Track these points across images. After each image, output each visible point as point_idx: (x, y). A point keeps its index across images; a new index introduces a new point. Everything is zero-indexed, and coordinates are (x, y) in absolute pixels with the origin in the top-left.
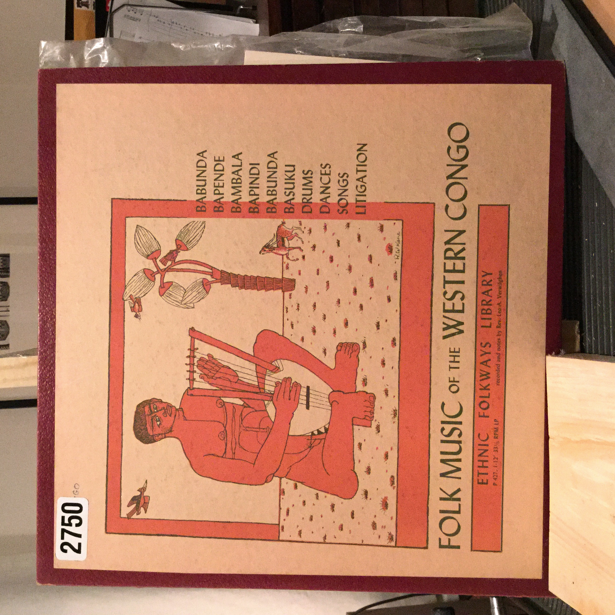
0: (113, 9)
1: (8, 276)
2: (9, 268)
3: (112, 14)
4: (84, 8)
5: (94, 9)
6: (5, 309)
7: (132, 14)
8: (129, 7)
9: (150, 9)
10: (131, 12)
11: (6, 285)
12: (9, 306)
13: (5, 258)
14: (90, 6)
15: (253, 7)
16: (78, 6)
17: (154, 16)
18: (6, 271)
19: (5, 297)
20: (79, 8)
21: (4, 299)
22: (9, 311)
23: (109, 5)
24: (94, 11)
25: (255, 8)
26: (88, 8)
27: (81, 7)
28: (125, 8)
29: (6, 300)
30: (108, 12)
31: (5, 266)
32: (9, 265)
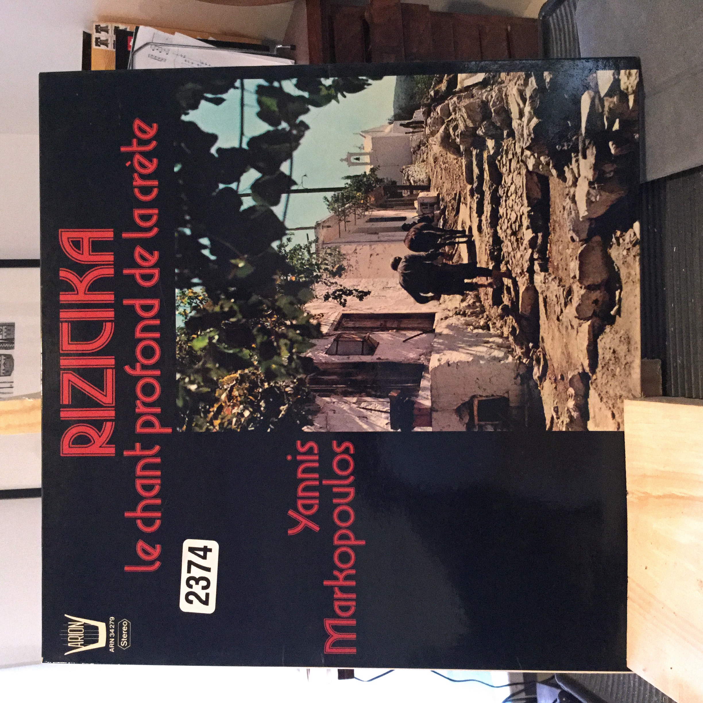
0: (136, 48)
1: (13, 348)
2: (13, 339)
3: (134, 52)
4: (103, 47)
5: (114, 48)
6: (8, 385)
7: (156, 53)
8: (153, 46)
9: (176, 48)
10: (156, 51)
11: (9, 358)
12: (13, 382)
13: (9, 328)
14: (109, 45)
15: (291, 46)
16: (97, 45)
17: (181, 56)
18: (10, 342)
19: (8, 372)
20: (97, 47)
21: (8, 374)
22: (12, 387)
23: (131, 44)
24: (115, 50)
25: (293, 48)
26: (107, 46)
27: (99, 46)
28: (149, 46)
29: (10, 375)
30: (130, 51)
31: (8, 337)
32: (14, 336)
